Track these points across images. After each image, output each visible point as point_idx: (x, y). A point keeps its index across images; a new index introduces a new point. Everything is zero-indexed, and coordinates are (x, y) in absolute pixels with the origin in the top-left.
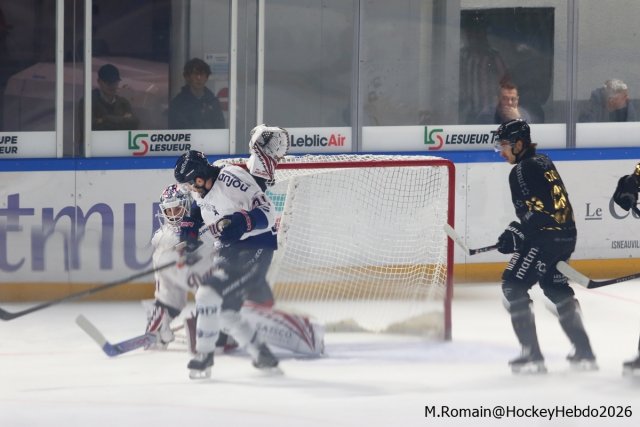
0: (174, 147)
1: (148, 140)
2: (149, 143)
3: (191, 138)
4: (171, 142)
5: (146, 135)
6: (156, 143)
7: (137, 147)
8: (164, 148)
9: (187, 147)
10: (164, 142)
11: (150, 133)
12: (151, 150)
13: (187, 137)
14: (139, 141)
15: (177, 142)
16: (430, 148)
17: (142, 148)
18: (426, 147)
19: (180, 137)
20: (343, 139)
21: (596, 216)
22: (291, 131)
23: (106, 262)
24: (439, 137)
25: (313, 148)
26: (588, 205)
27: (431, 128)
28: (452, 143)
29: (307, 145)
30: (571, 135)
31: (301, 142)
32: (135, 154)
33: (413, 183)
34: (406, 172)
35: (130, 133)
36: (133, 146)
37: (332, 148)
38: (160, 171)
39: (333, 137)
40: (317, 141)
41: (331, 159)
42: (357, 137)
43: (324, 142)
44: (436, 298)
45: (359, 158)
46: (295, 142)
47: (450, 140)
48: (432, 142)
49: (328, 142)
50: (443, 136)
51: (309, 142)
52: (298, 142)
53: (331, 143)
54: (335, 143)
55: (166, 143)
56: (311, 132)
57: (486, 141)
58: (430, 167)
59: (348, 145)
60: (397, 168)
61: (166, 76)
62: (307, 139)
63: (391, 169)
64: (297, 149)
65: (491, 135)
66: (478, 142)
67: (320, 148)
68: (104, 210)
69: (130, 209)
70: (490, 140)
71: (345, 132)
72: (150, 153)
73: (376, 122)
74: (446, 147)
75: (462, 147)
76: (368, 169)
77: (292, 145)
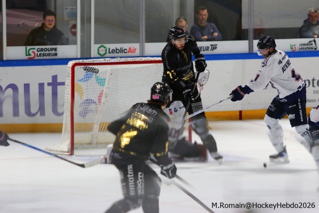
0: (49, 55)
1: (35, 51)
2: (36, 52)
3: (58, 50)
4: (47, 52)
5: (35, 49)
6: (40, 52)
7: (30, 55)
8: (44, 55)
9: (56, 54)
10: (44, 52)
11: (37, 47)
12: (37, 56)
13: (55, 49)
14: (31, 52)
15: (50, 52)
17: (33, 55)
19: (52, 49)
20: (135, 49)
22: (108, 46)
23: (16, 113)
25: (120, 54)
29: (116, 52)
30: (251, 46)
31: (113, 51)
32: (29, 58)
35: (26, 48)
36: (28, 54)
37: (130, 54)
38: (42, 66)
39: (130, 48)
40: (122, 51)
41: (129, 60)
42: (142, 49)
43: (125, 51)
45: (144, 59)
46: (111, 52)
49: (127, 51)
51: (118, 51)
52: (112, 51)
53: (129, 52)
54: (131, 52)
55: (45, 52)
56: (119, 46)
57: (208, 50)
59: (138, 53)
62: (117, 50)
64: (112, 55)
65: (210, 47)
66: (204, 51)
67: (123, 54)
68: (13, 87)
69: (27, 87)
70: (210, 49)
71: (136, 46)
72: (36, 58)
77: (109, 53)
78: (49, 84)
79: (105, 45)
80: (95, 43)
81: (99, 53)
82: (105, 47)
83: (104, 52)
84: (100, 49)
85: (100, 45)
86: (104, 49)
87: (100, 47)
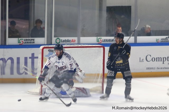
0: (30, 42)
1: (23, 40)
2: (24, 41)
3: (35, 40)
4: (29, 41)
5: (23, 39)
6: (25, 41)
7: (20, 42)
8: (28, 43)
9: (34, 42)
10: (28, 41)
11: (24, 39)
12: (24, 43)
13: (34, 40)
14: (21, 41)
15: (31, 41)
16: (98, 43)
17: (22, 43)
18: (97, 43)
19: (32, 40)
20: (75, 40)
21: (142, 61)
22: (61, 38)
23: (12, 73)
24: (101, 40)
25: (67, 43)
26: (140, 58)
27: (98, 38)
28: (104, 41)
30: (136, 39)
31: (64, 41)
32: (20, 44)
33: (94, 52)
34: (92, 49)
35: (18, 39)
36: (19, 42)
37: (72, 43)
38: (26, 49)
39: (72, 40)
40: (68, 41)
41: (72, 46)
42: (79, 40)
43: (70, 41)
44: (100, 82)
45: (80, 45)
46: (62, 41)
47: (103, 41)
48: (99, 41)
49: (71, 41)
50: (102, 40)
51: (66, 41)
52: (63, 41)
53: (72, 41)
54: (73, 41)
56: (66, 38)
57: (113, 41)
58: (98, 48)
59: (76, 42)
60: (89, 48)
61: (28, 24)
62: (65, 40)
63: (88, 48)
64: (63, 43)
66: (111, 41)
67: (69, 43)
68: (11, 59)
69: (18, 59)
71: (76, 38)
72: (24, 44)
73: (84, 36)
74: (102, 43)
75: (107, 42)
76: (82, 48)
77: (62, 42)
78: (30, 58)
79: (59, 38)
80: (55, 37)
81: (56, 42)
82: (59, 39)
83: (59, 42)
84: (57, 40)
85: (57, 38)
86: (59, 40)
87: (57, 39)
